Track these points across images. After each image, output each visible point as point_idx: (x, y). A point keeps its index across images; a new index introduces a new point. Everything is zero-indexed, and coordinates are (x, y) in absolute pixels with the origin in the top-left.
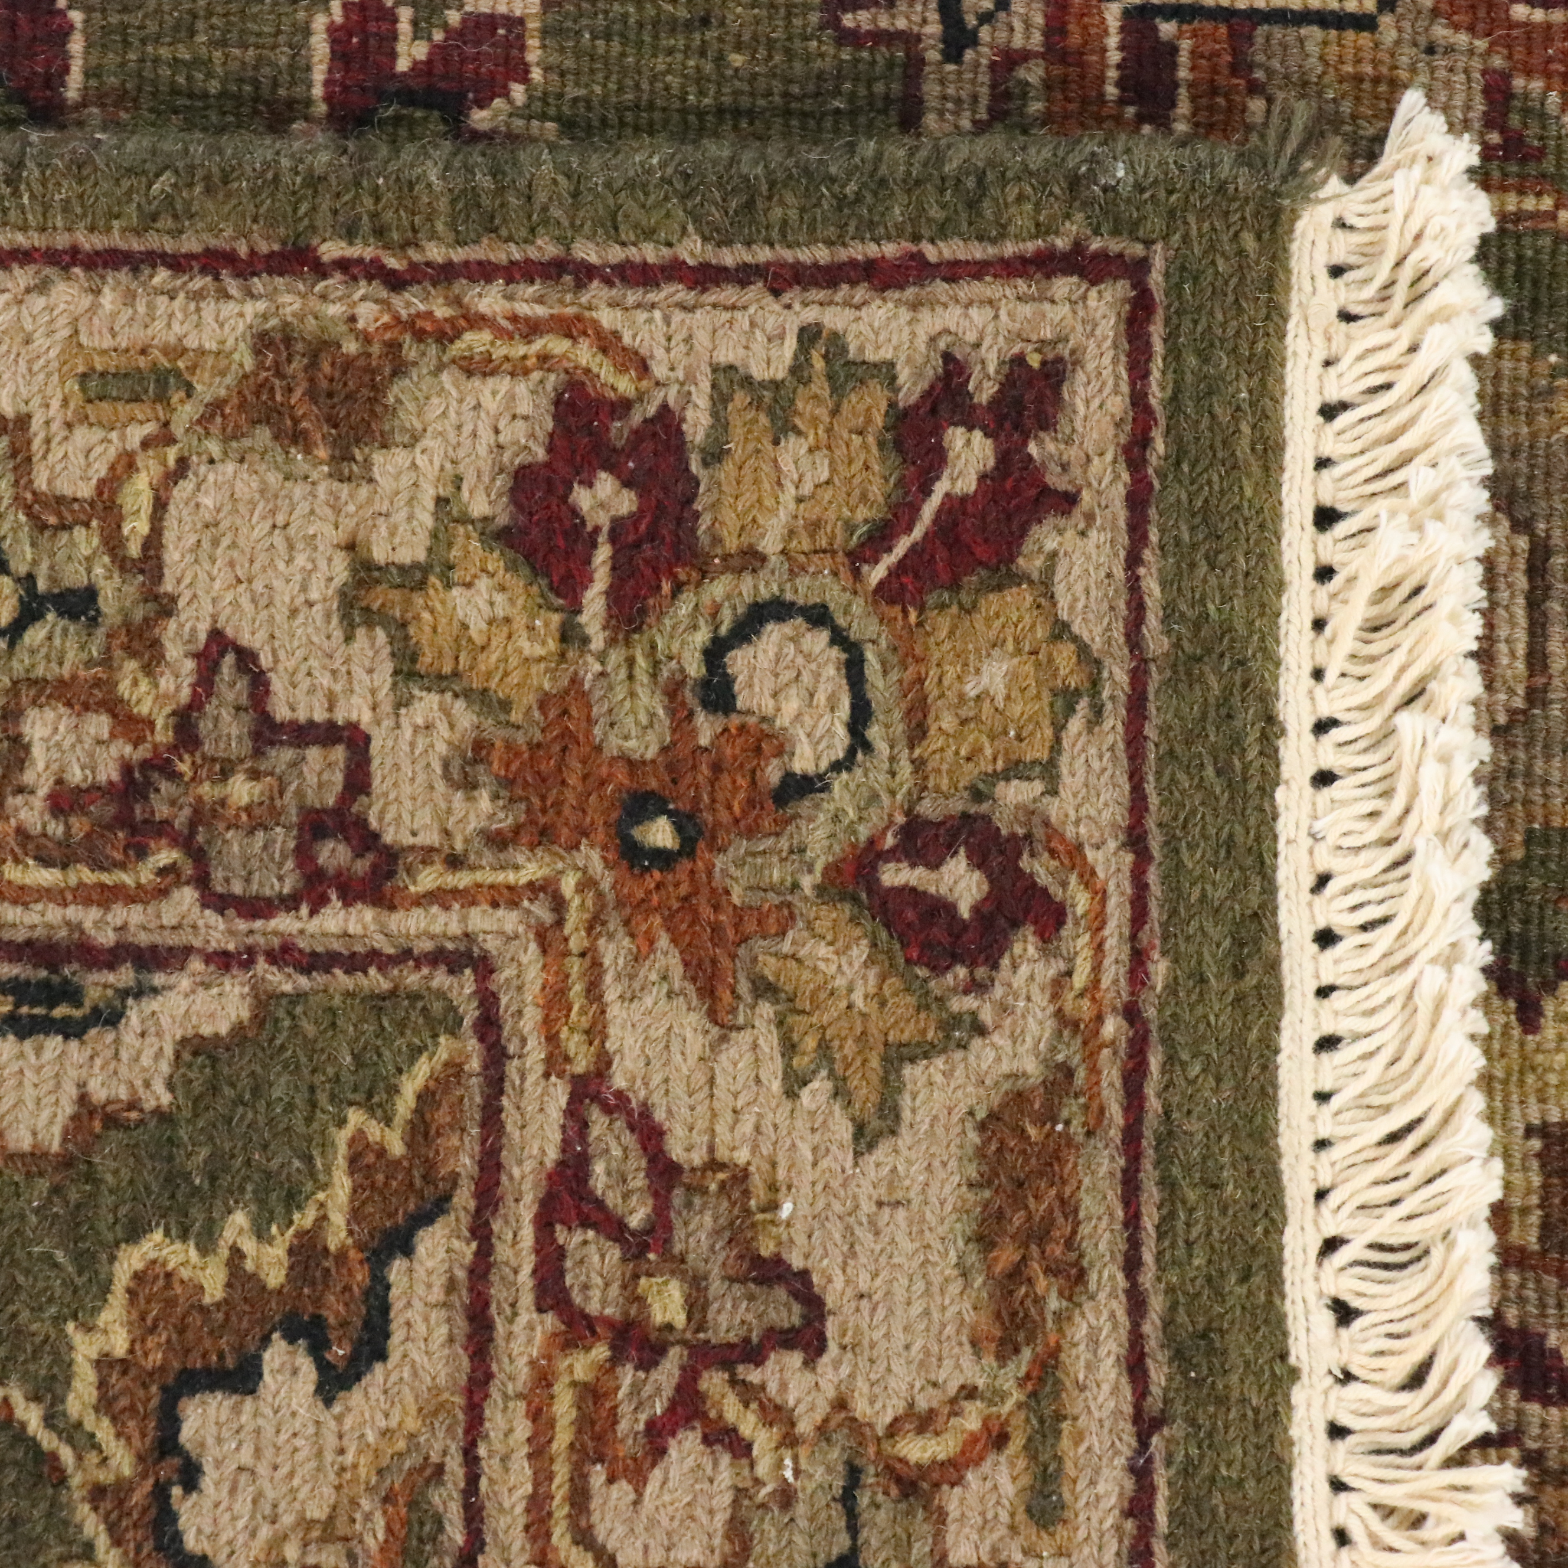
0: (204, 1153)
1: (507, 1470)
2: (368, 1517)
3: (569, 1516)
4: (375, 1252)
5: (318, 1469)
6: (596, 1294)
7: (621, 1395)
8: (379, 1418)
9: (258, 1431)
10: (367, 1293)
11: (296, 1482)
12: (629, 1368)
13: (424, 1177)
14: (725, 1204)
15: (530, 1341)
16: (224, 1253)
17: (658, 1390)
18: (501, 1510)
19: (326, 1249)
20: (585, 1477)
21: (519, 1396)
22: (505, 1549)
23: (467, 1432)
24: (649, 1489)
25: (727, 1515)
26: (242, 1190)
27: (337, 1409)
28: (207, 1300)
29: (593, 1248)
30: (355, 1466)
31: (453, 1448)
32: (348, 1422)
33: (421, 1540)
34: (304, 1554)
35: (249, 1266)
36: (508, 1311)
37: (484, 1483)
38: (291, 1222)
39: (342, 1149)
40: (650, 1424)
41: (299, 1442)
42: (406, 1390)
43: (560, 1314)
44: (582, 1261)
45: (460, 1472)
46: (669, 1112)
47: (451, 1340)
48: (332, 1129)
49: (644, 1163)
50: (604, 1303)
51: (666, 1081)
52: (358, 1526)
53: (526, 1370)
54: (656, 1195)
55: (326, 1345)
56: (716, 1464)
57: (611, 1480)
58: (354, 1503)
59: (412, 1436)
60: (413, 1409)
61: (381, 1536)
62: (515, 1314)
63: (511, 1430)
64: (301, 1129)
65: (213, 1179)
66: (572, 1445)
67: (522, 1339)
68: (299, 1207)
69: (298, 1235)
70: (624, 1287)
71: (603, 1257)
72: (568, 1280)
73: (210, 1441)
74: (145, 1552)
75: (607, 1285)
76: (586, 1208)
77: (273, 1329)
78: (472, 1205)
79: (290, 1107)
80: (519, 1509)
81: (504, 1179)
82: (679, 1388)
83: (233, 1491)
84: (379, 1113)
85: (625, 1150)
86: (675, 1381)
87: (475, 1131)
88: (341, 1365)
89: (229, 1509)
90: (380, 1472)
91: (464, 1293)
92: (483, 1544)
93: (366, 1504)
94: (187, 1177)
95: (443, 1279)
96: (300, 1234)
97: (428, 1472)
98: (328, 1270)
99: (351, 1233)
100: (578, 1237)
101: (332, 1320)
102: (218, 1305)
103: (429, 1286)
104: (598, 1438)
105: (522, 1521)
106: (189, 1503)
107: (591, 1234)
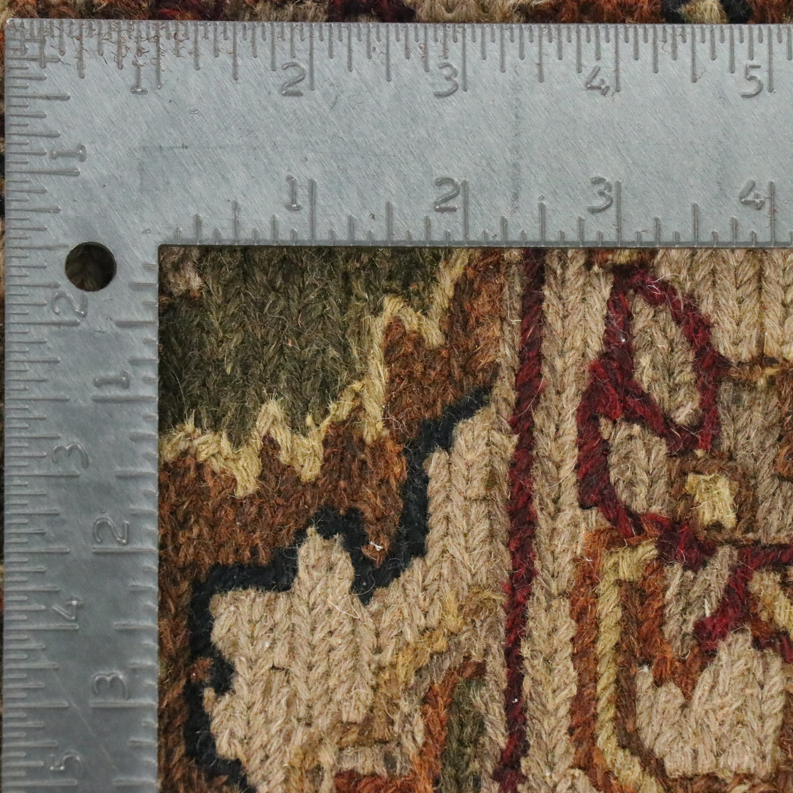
0: (236, 339)
1: (550, 670)
2: (407, 718)
3: (615, 719)
4: (412, 444)
5: (354, 668)
6: (641, 490)
7: (669, 594)
8: (418, 614)
9: (292, 629)
10: (404, 487)
11: (332, 682)
12: (678, 567)
13: (463, 368)
14: (775, 400)
15: (574, 538)
16: (257, 443)
17: (707, 590)
18: (545, 712)
19: (362, 440)
20: (631, 679)
21: (563, 594)
22: (549, 752)
23: (509, 631)
24: (698, 692)
25: (779, 722)
26: (276, 379)
27: (374, 606)
28: (240, 493)
29: (639, 442)
30: (393, 666)
31: (495, 647)
32: (386, 619)
33: (461, 742)
34: (339, 759)
35: (284, 457)
36: (551, 508)
37: (527, 684)
38: (327, 412)
39: (378, 337)
40: (699, 626)
41: (335, 641)
42: (447, 587)
43: (606, 511)
44: (626, 457)
45: (503, 673)
46: (716, 304)
47: (492, 535)
48: (368, 317)
49: (691, 357)
50: (650, 500)
51: (713, 272)
52: (396, 728)
53: (569, 568)
54: (703, 389)
55: (363, 539)
56: (766, 669)
57: (658, 683)
58: (392, 703)
59: (452, 634)
60: (453, 607)
61: (420, 739)
62: (558, 510)
63: (555, 630)
64: (336, 316)
65: (246, 367)
66: (617, 647)
67: (565, 536)
68: (335, 398)
69: (334, 425)
70: (670, 484)
71: (649, 452)
72: (613, 475)
73: (243, 641)
74: (176, 758)
75: (652, 483)
76: (631, 402)
77: (309, 524)
78: (513, 396)
79: (324, 294)
80: (563, 711)
81: (546, 370)
82: (728, 590)
83: (267, 692)
84: (416, 300)
85: (671, 342)
86: (723, 583)
87: (515, 321)
88: (378, 561)
89: (263, 711)
90: (418, 672)
91: (505, 487)
92: (527, 746)
93: (405, 706)
94: (219, 365)
95: (485, 472)
96: (335, 426)
97: (469, 671)
98: (364, 462)
99: (387, 424)
100: (623, 432)
101: (369, 515)
102: (251, 498)
103: (468, 480)
104: (645, 639)
105: (566, 723)
106: (221, 706)
107: (637, 428)
